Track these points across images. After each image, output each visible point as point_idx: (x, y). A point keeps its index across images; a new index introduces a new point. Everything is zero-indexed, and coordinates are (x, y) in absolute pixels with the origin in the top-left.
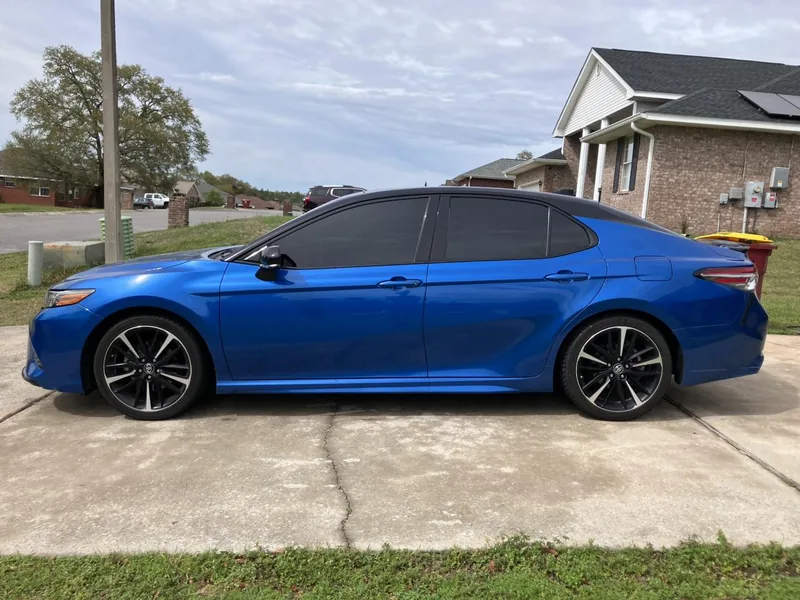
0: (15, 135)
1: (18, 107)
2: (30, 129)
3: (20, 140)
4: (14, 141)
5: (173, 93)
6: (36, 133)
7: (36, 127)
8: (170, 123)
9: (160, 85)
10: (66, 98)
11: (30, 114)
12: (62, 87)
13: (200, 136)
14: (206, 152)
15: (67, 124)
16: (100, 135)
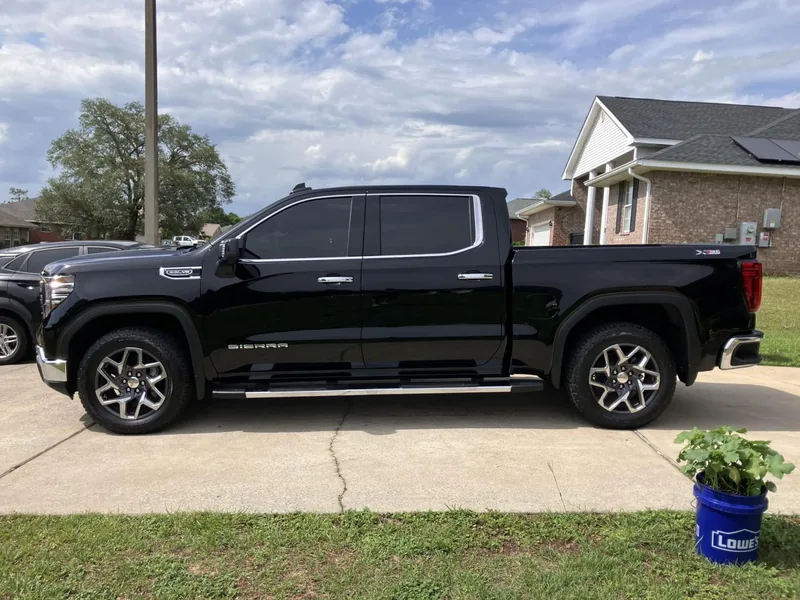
0: (52, 182)
1: (55, 155)
2: (65, 176)
3: (58, 187)
4: (49, 187)
5: (200, 139)
6: (71, 180)
7: (72, 175)
8: (196, 168)
9: (188, 132)
10: (100, 147)
11: (66, 163)
12: (97, 136)
13: (226, 180)
14: (233, 194)
15: (100, 171)
16: (131, 181)
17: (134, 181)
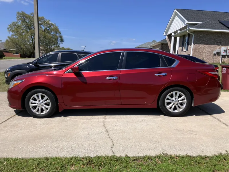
0: (9, 37)
1: (9, 29)
2: (13, 35)
3: (10, 39)
4: (8, 39)
6: (14, 37)
7: (15, 35)
8: (52, 33)
9: (49, 22)
10: (23, 27)
11: (13, 31)
12: (22, 23)
13: (61, 37)
14: (63, 41)
15: (23, 34)
16: (33, 37)
17: (34, 37)
